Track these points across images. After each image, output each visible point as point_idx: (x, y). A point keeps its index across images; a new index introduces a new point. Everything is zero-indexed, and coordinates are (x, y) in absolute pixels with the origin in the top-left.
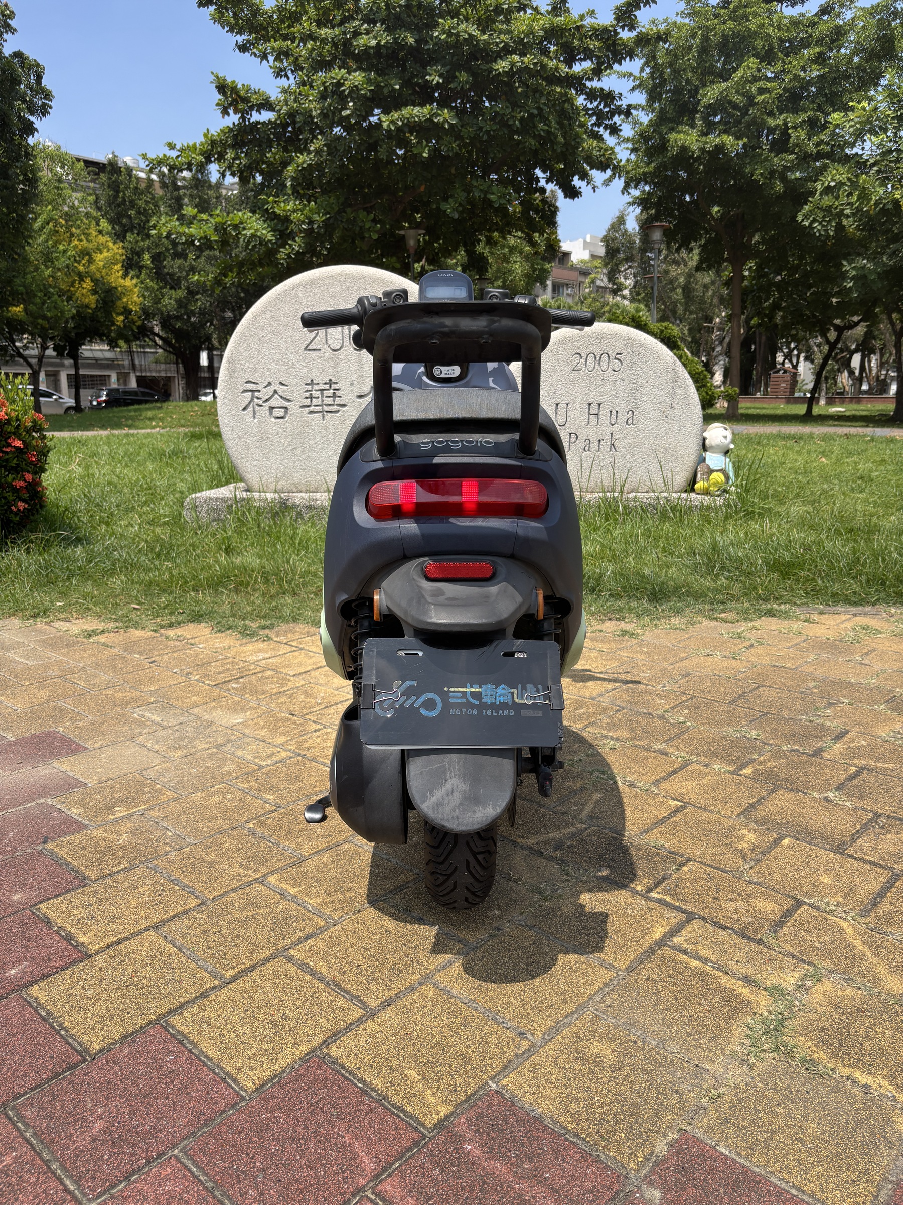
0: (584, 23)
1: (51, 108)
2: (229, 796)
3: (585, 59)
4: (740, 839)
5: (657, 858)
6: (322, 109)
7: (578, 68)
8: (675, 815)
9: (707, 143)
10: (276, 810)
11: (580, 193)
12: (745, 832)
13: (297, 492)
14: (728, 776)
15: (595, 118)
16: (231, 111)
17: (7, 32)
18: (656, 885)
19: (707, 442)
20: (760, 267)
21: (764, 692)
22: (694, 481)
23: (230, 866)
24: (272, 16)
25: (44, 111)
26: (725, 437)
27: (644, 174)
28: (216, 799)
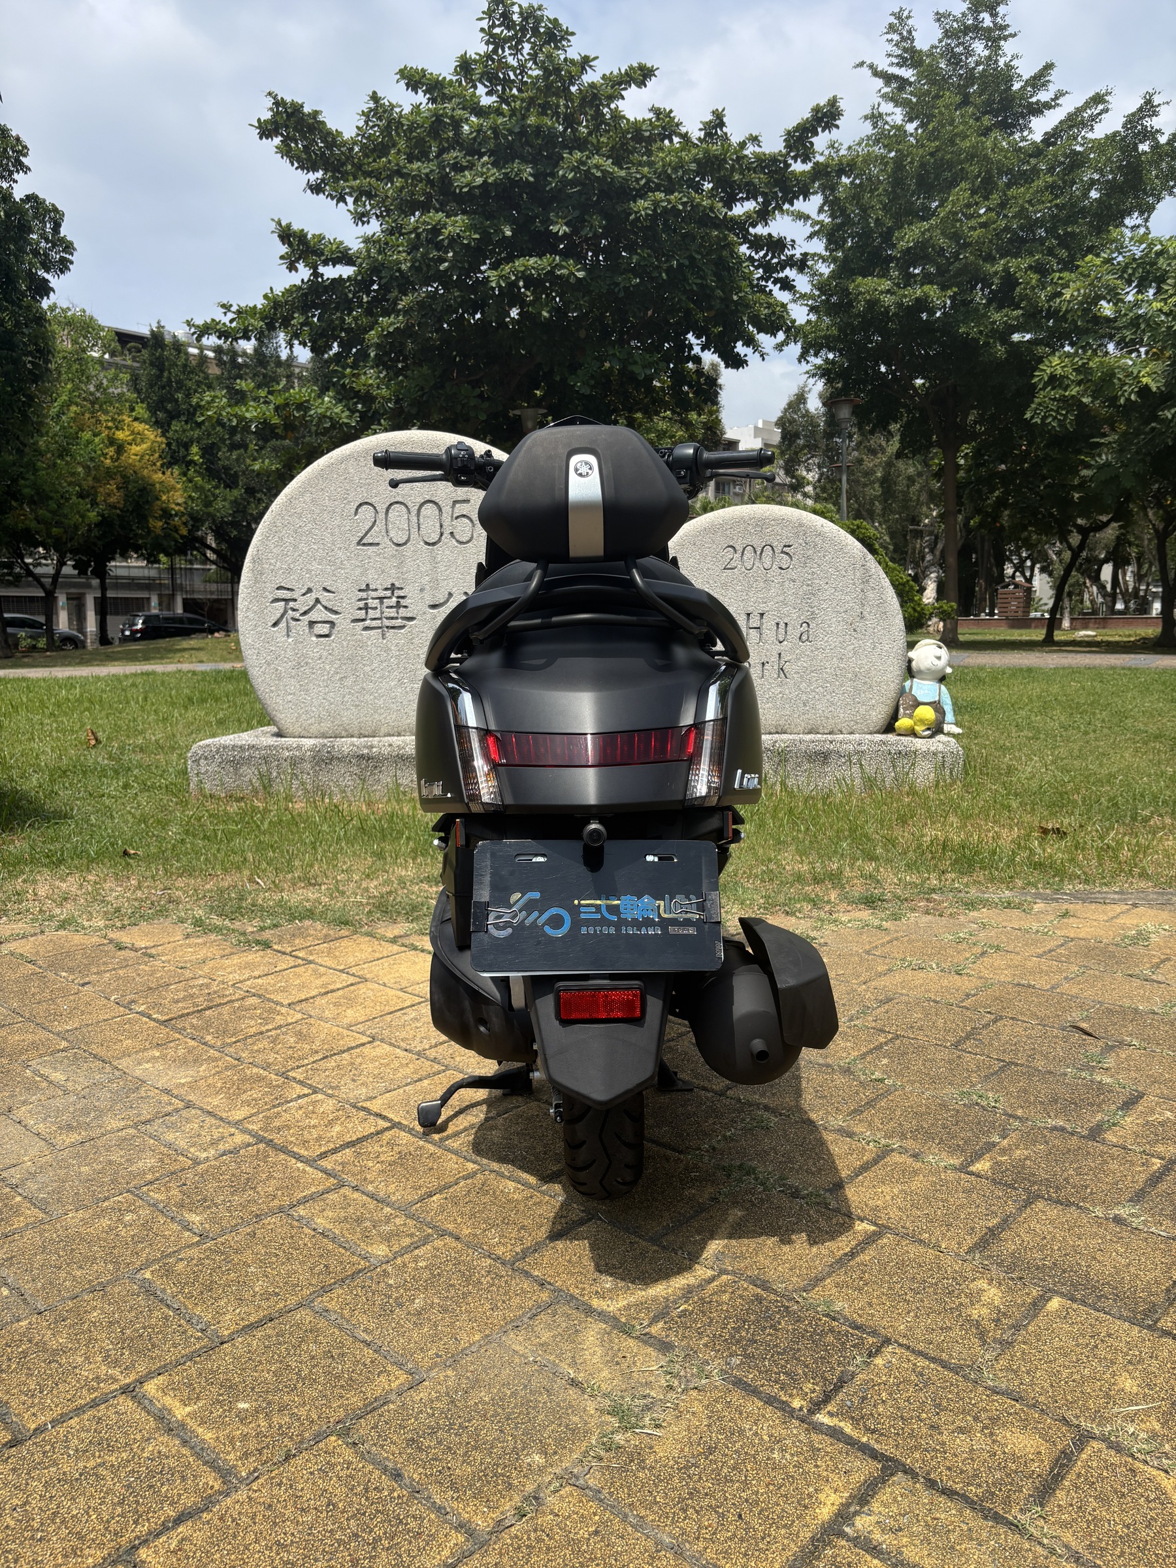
0: (746, 152)
1: (72, 263)
2: (128, 1218)
3: (748, 199)
4: (975, 1297)
5: (830, 1338)
6: (413, 261)
7: (739, 210)
8: (863, 1250)
9: (905, 296)
10: (198, 1244)
11: (746, 362)
12: (982, 1284)
13: (347, 737)
14: (951, 1175)
15: (761, 271)
16: (300, 266)
17: (18, 172)
18: (827, 1399)
19: (914, 664)
20: (978, 453)
21: (1005, 1027)
22: (895, 717)
23: (87, 1358)
24: (352, 149)
25: (63, 266)
26: (939, 658)
27: (826, 337)
28: (106, 1222)
